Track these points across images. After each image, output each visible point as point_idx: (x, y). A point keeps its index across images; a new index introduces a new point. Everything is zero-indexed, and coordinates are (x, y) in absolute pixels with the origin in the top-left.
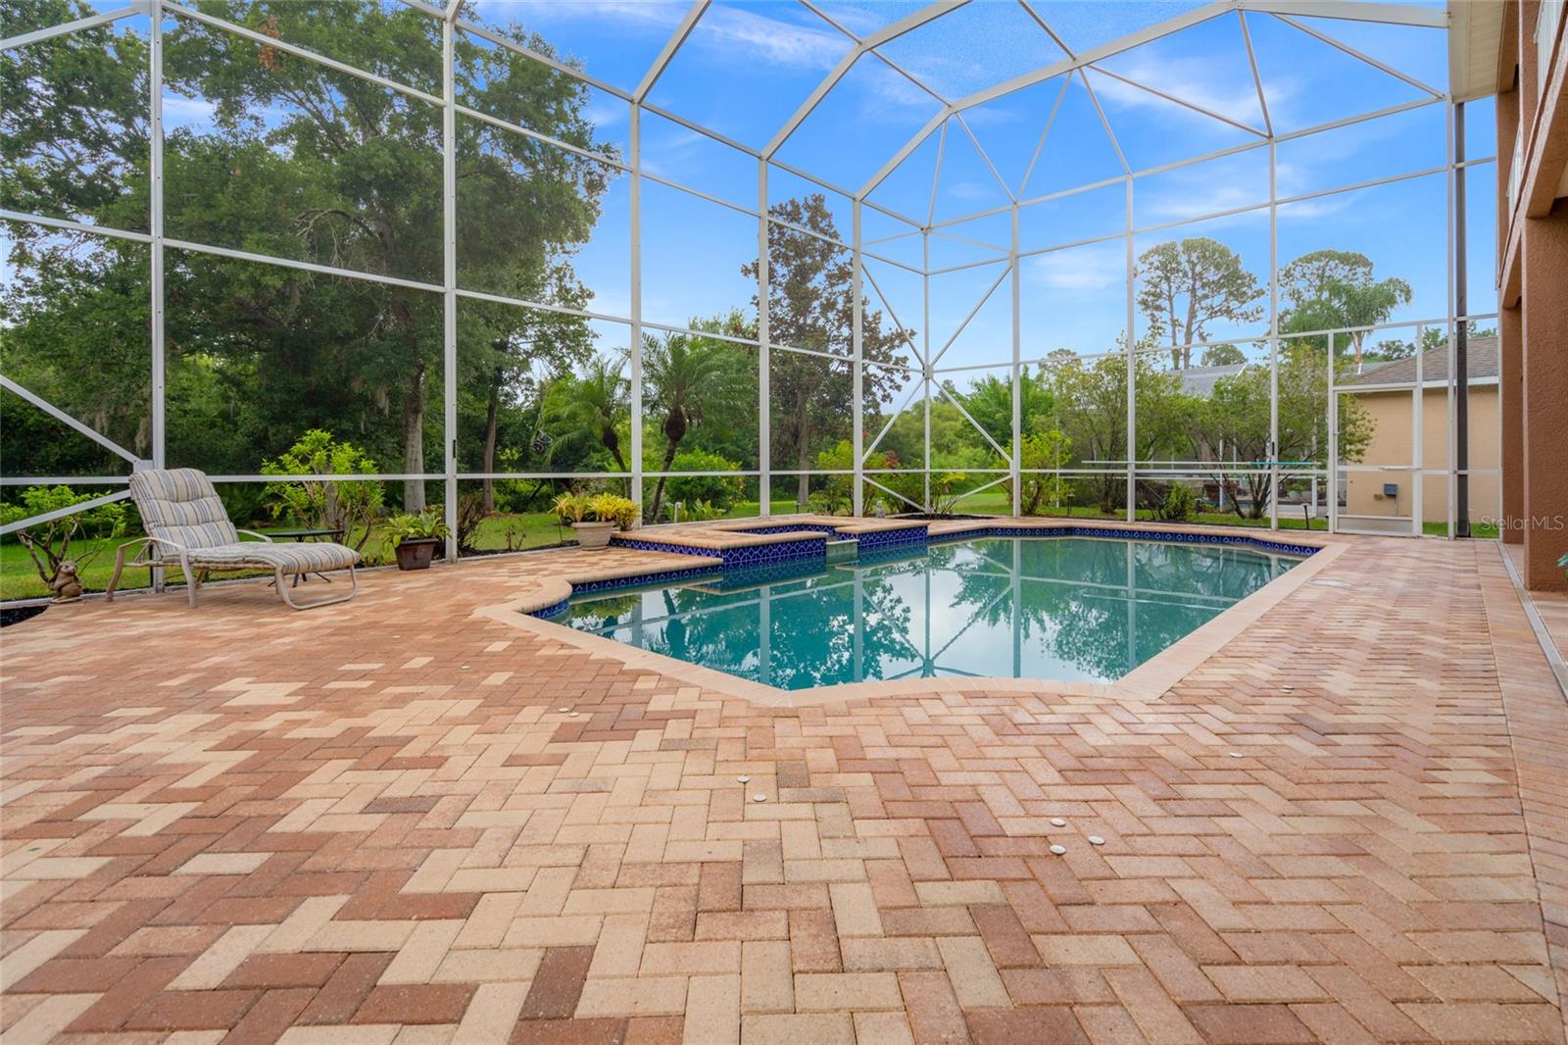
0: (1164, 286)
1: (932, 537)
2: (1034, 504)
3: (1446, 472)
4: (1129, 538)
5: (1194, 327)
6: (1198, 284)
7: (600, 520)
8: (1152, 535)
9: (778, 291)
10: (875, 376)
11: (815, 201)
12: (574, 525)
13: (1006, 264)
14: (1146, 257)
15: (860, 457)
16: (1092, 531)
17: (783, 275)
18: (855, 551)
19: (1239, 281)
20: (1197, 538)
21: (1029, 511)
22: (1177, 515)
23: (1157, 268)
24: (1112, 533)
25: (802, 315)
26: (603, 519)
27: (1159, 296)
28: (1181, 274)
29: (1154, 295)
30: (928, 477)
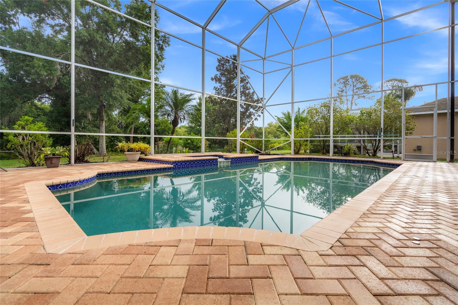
0: (344, 88)
1: (260, 160)
2: (299, 151)
3: (446, 138)
4: (330, 161)
5: (353, 101)
6: (355, 88)
7: (134, 151)
8: (338, 161)
9: (223, 85)
10: (252, 112)
11: (234, 57)
12: (125, 153)
13: (290, 69)
14: (339, 80)
15: (239, 134)
16: (317, 159)
17: (224, 80)
18: (230, 164)
19: (367, 87)
20: (354, 161)
21: (297, 152)
22: (347, 154)
23: (342, 84)
24: (324, 160)
25: (229, 93)
26: (135, 151)
27: (342, 91)
28: (350, 85)
29: (341, 91)
30: (264, 141)
